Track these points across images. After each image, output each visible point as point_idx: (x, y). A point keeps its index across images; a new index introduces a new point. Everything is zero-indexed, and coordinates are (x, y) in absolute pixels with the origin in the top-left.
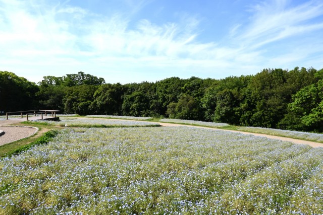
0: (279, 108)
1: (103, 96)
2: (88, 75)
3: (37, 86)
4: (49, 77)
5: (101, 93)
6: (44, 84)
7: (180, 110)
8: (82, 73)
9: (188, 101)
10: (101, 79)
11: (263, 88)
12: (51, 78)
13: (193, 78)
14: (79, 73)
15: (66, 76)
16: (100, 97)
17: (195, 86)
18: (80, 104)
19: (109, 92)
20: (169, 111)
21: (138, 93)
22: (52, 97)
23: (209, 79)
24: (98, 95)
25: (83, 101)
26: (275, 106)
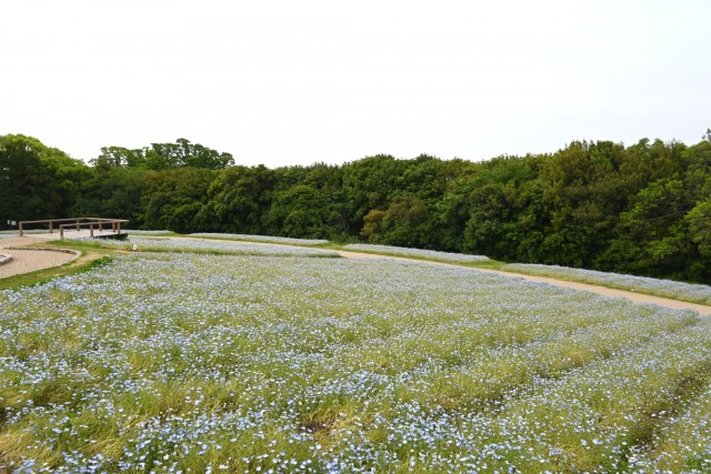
0: (599, 225)
1: (227, 192)
2: (198, 147)
3: (87, 168)
4: (112, 149)
5: (224, 185)
6: (103, 164)
7: (391, 226)
8: (185, 142)
9: (409, 207)
10: (224, 154)
11: (568, 182)
12: (119, 151)
13: (423, 159)
14: (178, 141)
15: (151, 148)
16: (221, 194)
17: (427, 175)
18: (179, 210)
19: (242, 185)
20: (367, 228)
21: (303, 187)
22: (118, 192)
23: (457, 161)
24: (218, 190)
25: (186, 203)
26: (591, 221)
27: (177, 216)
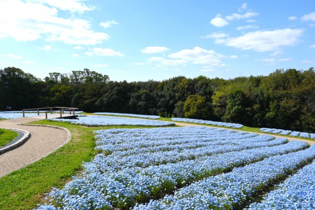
1: (110, 93)
2: (93, 72)
3: (43, 82)
4: (54, 73)
5: (108, 90)
7: (188, 109)
8: (87, 70)
9: (196, 100)
10: (105, 76)
12: (57, 74)
13: (201, 78)
14: (85, 70)
15: (72, 73)
16: (107, 94)
18: (86, 102)
19: (116, 90)
20: (176, 110)
21: (145, 91)
22: (57, 94)
23: (217, 79)
24: (105, 92)
25: (90, 98)
26: (289, 108)
27: (86, 104)
